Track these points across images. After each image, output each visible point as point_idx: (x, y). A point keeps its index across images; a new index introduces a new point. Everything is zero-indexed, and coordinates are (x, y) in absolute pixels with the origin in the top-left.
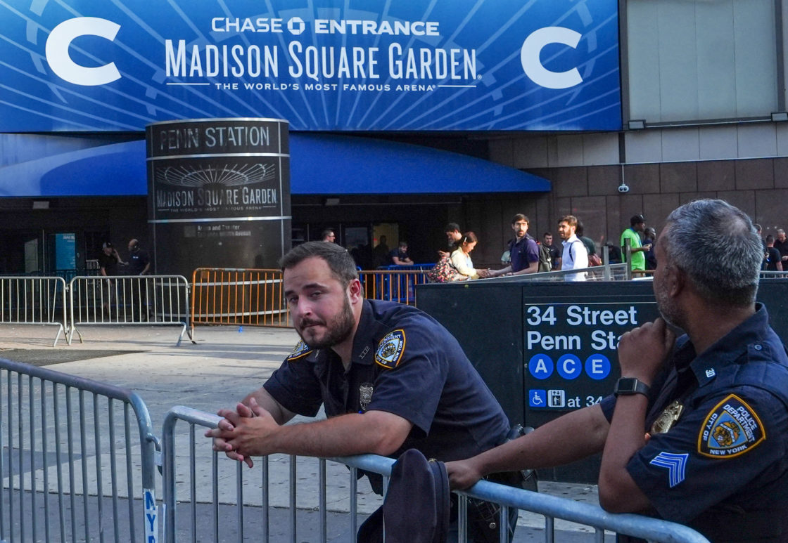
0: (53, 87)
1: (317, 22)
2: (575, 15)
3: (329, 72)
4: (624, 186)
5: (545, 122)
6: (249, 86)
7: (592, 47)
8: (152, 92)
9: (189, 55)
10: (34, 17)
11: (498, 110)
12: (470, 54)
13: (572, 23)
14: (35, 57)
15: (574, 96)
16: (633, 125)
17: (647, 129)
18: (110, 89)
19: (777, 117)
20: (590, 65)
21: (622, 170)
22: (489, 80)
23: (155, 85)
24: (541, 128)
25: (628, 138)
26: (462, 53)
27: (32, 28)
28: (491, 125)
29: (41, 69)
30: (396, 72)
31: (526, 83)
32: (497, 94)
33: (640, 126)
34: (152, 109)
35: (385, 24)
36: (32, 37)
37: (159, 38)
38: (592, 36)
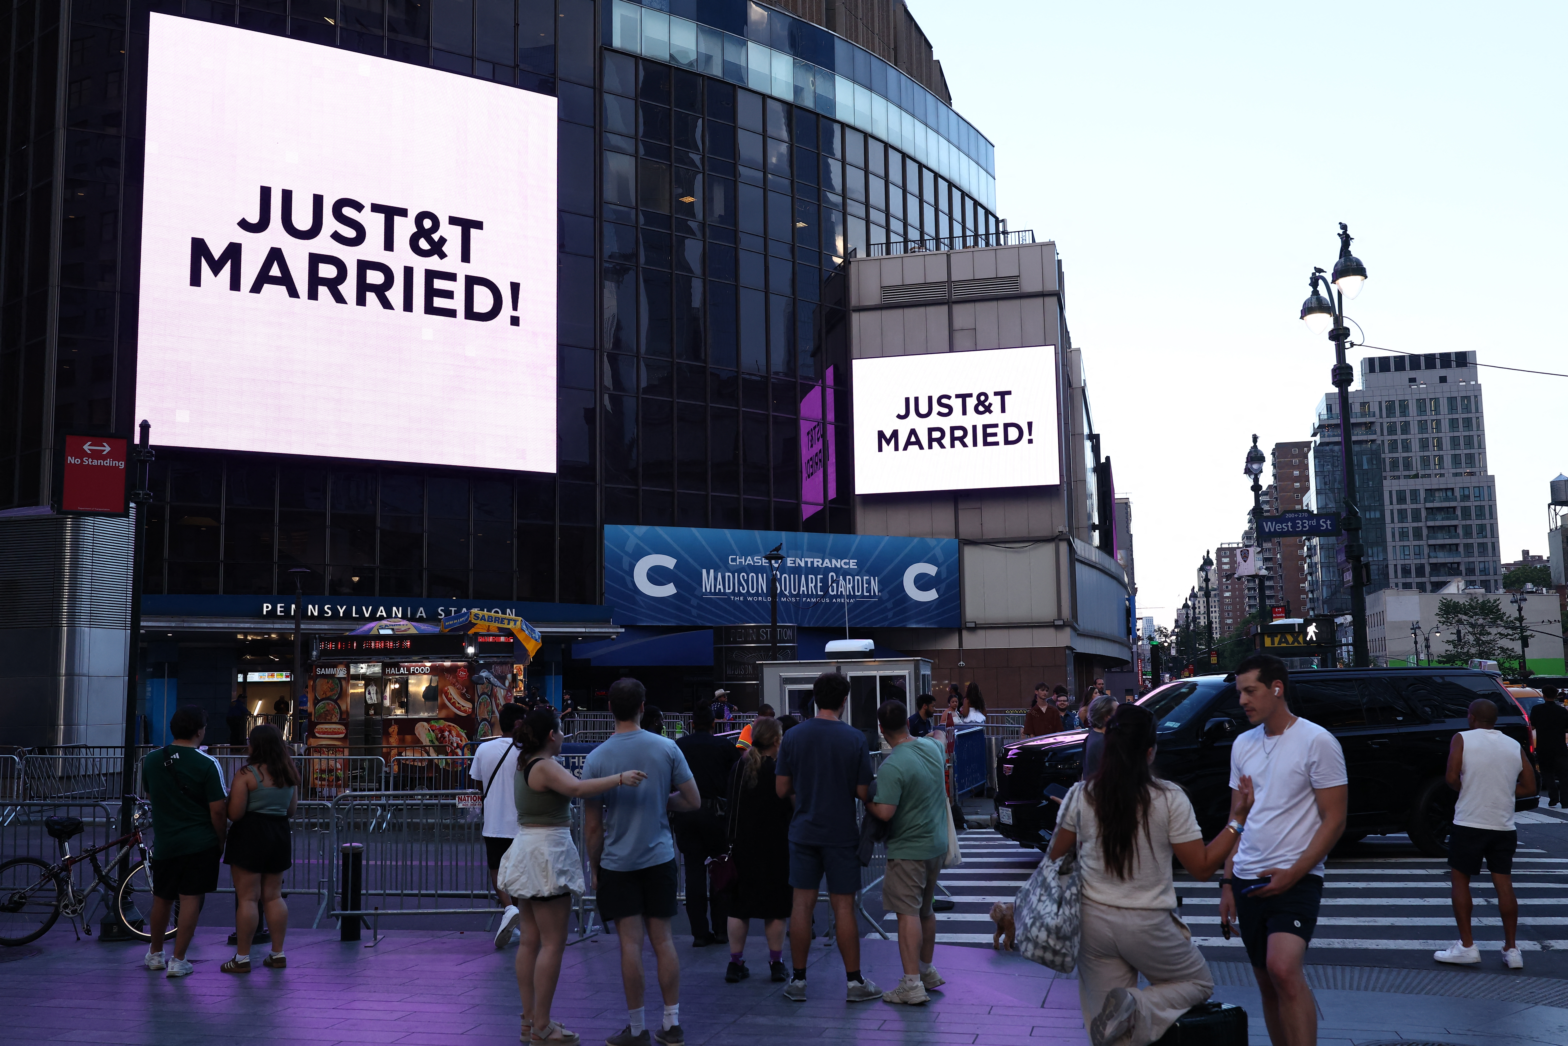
0: (638, 598)
1: (789, 559)
2: (934, 555)
3: (795, 591)
4: (962, 663)
5: (918, 622)
6: (750, 599)
7: (944, 576)
8: (694, 602)
9: (716, 579)
10: (627, 553)
11: (890, 614)
12: (875, 580)
13: (932, 561)
14: (628, 578)
15: (933, 606)
16: (968, 625)
17: (976, 628)
18: (670, 599)
19: (1057, 623)
20: (943, 586)
21: (962, 653)
22: (886, 596)
23: (696, 597)
24: (914, 626)
25: (965, 634)
26: (870, 579)
27: (626, 560)
28: (886, 624)
29: (630, 586)
30: (833, 591)
31: (906, 597)
32: (889, 605)
33: (973, 625)
34: (694, 612)
35: (827, 560)
36: (626, 566)
37: (698, 567)
38: (944, 568)
